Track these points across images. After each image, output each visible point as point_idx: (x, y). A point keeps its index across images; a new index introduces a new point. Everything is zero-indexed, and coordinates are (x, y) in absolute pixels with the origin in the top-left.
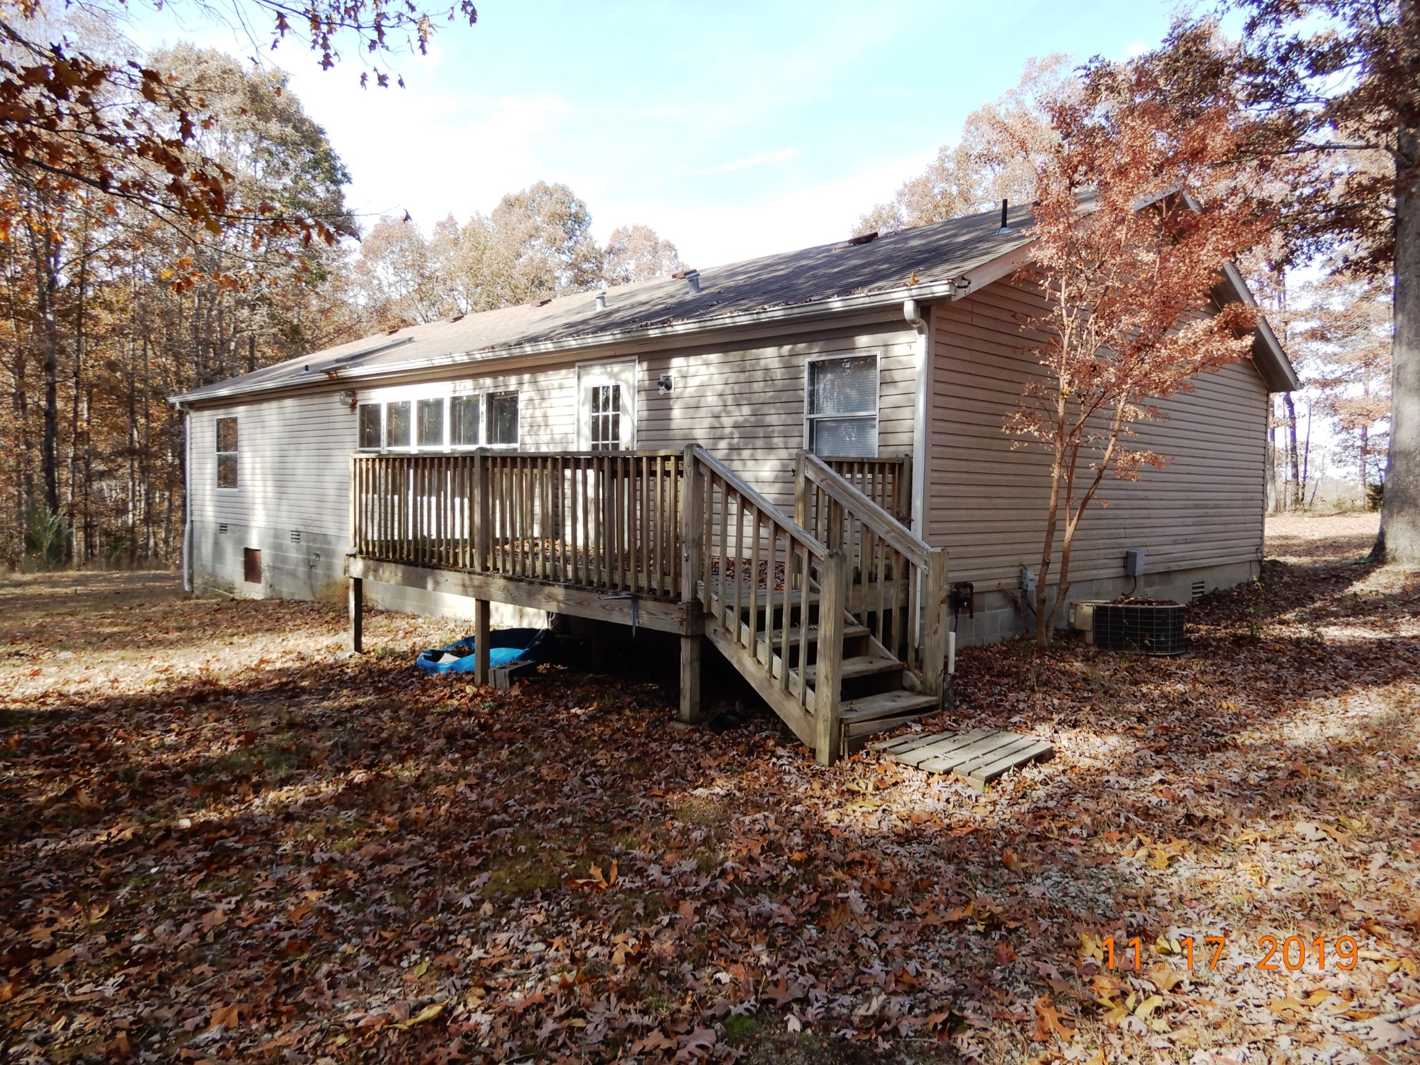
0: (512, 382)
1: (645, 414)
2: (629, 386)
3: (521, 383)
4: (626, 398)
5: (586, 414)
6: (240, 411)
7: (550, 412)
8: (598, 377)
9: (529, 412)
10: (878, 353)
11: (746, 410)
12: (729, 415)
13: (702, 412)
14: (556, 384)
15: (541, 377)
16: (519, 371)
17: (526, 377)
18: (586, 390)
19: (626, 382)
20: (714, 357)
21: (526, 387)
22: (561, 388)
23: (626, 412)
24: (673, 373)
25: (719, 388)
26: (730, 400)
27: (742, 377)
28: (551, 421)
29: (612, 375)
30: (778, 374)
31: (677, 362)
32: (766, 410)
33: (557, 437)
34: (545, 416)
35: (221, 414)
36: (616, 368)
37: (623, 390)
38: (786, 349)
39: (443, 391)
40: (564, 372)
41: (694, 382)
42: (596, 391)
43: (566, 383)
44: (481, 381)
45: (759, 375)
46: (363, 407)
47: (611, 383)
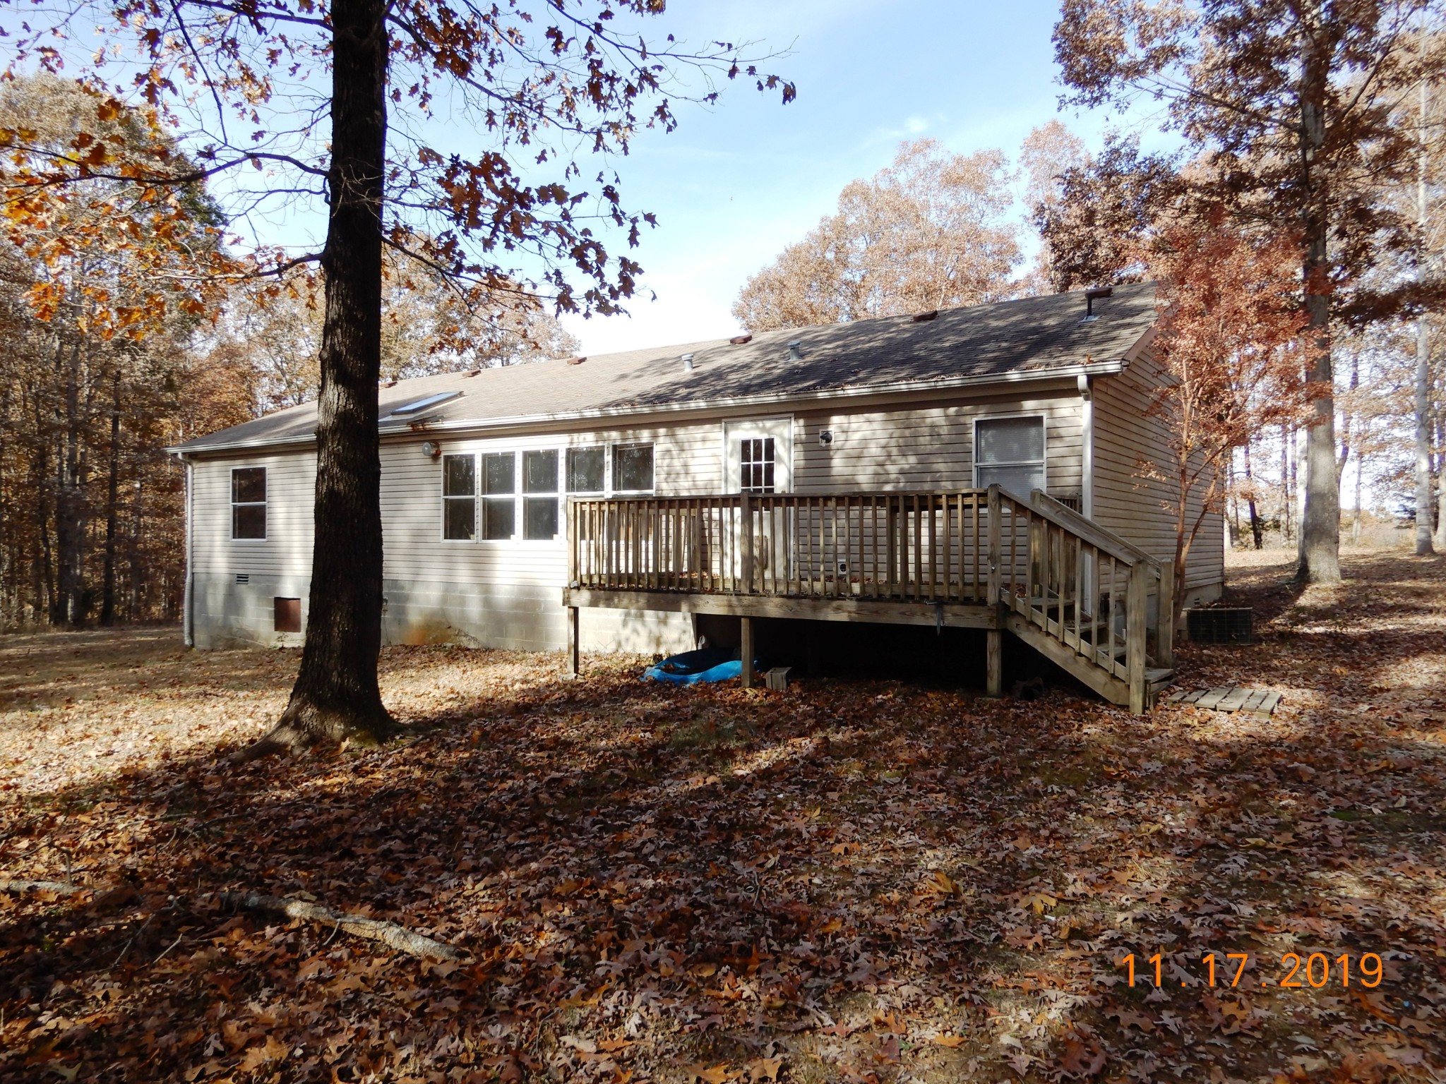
0: (645, 436)
1: (802, 463)
2: (783, 440)
3: (655, 436)
4: (780, 449)
5: (735, 465)
6: (269, 463)
7: (691, 462)
8: (748, 431)
9: (667, 462)
10: (1045, 414)
11: (912, 460)
12: (894, 463)
13: (865, 461)
14: (699, 436)
15: (681, 433)
16: (653, 425)
17: (662, 431)
18: (734, 442)
19: (781, 436)
20: (877, 416)
21: (661, 440)
22: (704, 440)
23: (781, 461)
24: (832, 429)
25: (883, 442)
26: (895, 451)
27: (907, 432)
28: (692, 469)
29: (764, 430)
30: (944, 431)
31: (836, 420)
32: (932, 458)
33: (700, 484)
34: (685, 466)
35: (240, 465)
36: (769, 424)
37: (777, 442)
38: (952, 410)
39: (559, 443)
40: (707, 427)
41: (857, 436)
42: (745, 444)
43: (711, 436)
44: (605, 434)
45: (926, 431)
46: (447, 458)
47: (763, 437)
